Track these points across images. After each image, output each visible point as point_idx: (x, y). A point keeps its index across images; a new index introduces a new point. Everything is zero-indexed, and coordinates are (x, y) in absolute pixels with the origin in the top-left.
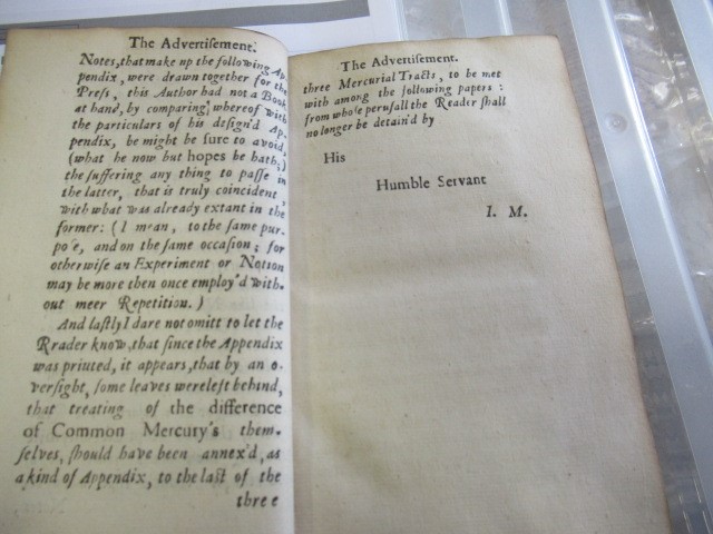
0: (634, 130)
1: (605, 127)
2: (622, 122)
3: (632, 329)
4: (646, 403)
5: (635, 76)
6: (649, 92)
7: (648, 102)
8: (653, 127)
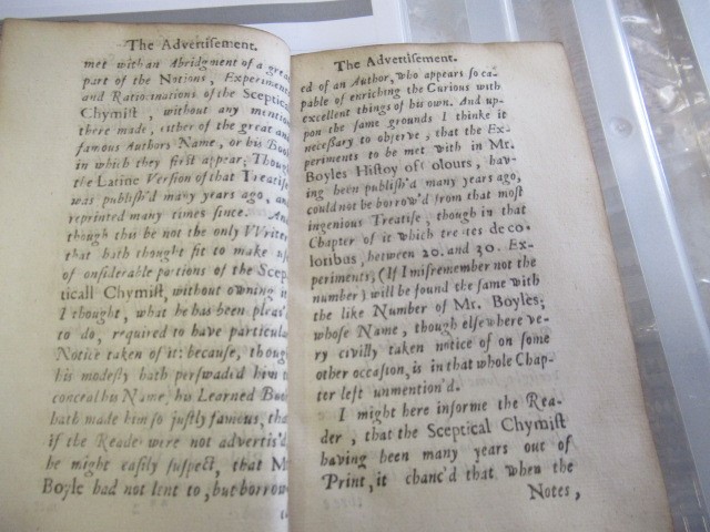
0: (639, 135)
1: (610, 132)
2: (628, 126)
3: (634, 337)
4: (648, 411)
5: (641, 79)
6: (655, 96)
7: (654, 106)
8: (659, 131)
